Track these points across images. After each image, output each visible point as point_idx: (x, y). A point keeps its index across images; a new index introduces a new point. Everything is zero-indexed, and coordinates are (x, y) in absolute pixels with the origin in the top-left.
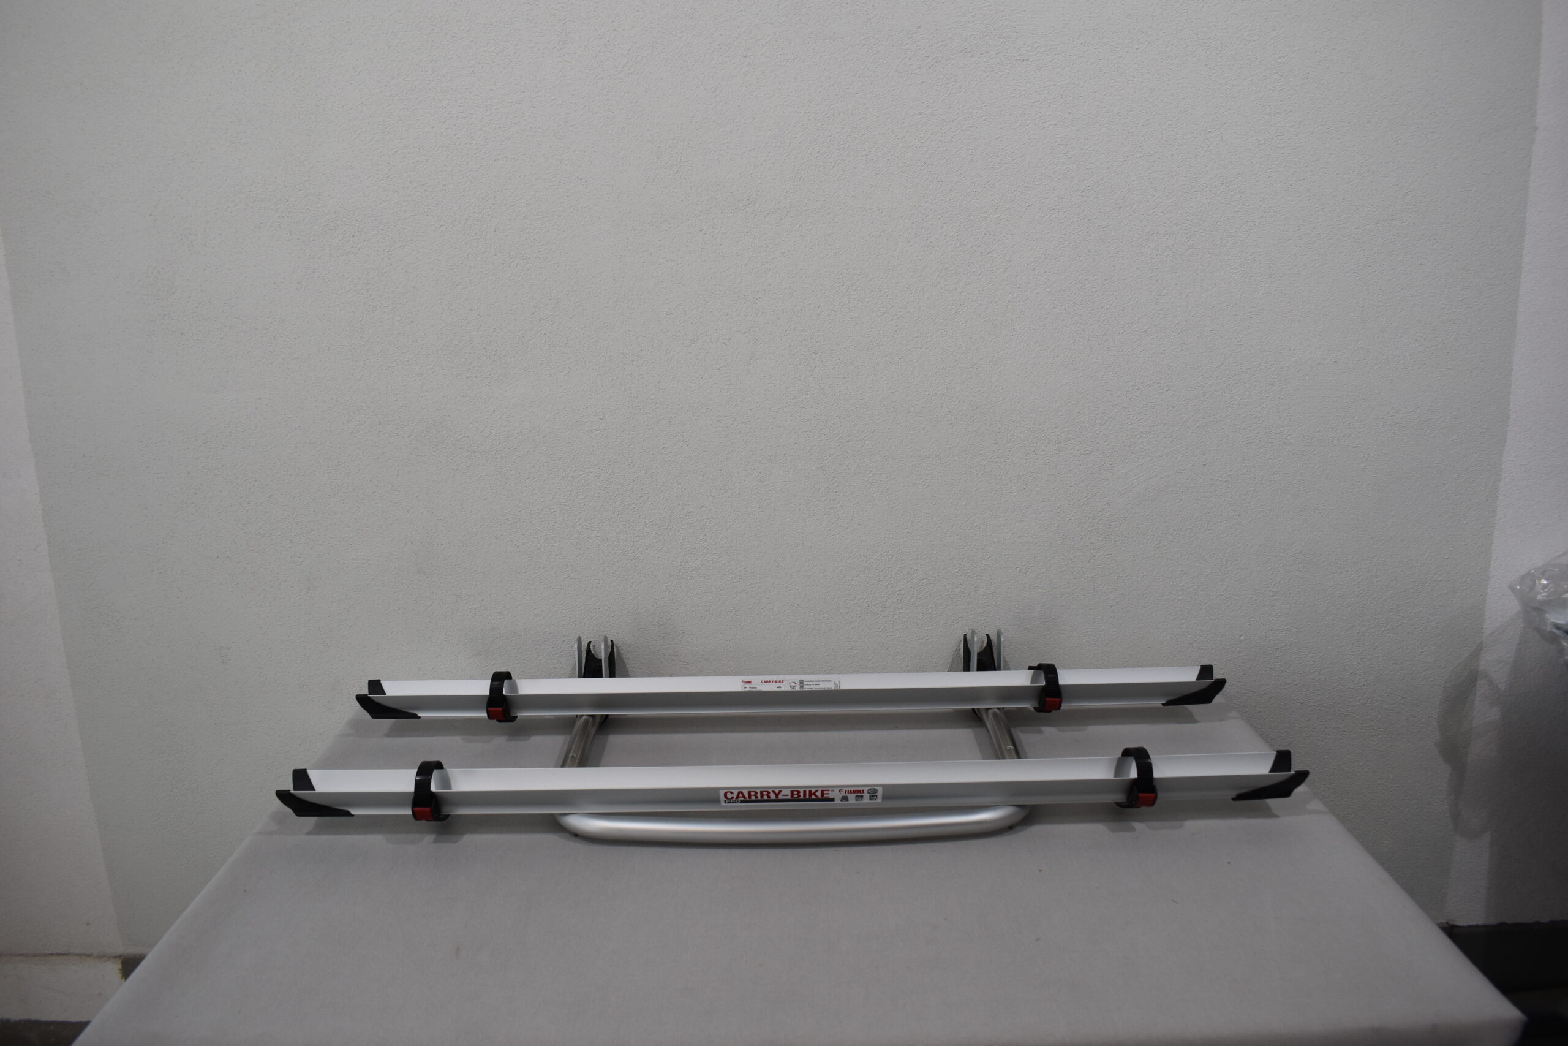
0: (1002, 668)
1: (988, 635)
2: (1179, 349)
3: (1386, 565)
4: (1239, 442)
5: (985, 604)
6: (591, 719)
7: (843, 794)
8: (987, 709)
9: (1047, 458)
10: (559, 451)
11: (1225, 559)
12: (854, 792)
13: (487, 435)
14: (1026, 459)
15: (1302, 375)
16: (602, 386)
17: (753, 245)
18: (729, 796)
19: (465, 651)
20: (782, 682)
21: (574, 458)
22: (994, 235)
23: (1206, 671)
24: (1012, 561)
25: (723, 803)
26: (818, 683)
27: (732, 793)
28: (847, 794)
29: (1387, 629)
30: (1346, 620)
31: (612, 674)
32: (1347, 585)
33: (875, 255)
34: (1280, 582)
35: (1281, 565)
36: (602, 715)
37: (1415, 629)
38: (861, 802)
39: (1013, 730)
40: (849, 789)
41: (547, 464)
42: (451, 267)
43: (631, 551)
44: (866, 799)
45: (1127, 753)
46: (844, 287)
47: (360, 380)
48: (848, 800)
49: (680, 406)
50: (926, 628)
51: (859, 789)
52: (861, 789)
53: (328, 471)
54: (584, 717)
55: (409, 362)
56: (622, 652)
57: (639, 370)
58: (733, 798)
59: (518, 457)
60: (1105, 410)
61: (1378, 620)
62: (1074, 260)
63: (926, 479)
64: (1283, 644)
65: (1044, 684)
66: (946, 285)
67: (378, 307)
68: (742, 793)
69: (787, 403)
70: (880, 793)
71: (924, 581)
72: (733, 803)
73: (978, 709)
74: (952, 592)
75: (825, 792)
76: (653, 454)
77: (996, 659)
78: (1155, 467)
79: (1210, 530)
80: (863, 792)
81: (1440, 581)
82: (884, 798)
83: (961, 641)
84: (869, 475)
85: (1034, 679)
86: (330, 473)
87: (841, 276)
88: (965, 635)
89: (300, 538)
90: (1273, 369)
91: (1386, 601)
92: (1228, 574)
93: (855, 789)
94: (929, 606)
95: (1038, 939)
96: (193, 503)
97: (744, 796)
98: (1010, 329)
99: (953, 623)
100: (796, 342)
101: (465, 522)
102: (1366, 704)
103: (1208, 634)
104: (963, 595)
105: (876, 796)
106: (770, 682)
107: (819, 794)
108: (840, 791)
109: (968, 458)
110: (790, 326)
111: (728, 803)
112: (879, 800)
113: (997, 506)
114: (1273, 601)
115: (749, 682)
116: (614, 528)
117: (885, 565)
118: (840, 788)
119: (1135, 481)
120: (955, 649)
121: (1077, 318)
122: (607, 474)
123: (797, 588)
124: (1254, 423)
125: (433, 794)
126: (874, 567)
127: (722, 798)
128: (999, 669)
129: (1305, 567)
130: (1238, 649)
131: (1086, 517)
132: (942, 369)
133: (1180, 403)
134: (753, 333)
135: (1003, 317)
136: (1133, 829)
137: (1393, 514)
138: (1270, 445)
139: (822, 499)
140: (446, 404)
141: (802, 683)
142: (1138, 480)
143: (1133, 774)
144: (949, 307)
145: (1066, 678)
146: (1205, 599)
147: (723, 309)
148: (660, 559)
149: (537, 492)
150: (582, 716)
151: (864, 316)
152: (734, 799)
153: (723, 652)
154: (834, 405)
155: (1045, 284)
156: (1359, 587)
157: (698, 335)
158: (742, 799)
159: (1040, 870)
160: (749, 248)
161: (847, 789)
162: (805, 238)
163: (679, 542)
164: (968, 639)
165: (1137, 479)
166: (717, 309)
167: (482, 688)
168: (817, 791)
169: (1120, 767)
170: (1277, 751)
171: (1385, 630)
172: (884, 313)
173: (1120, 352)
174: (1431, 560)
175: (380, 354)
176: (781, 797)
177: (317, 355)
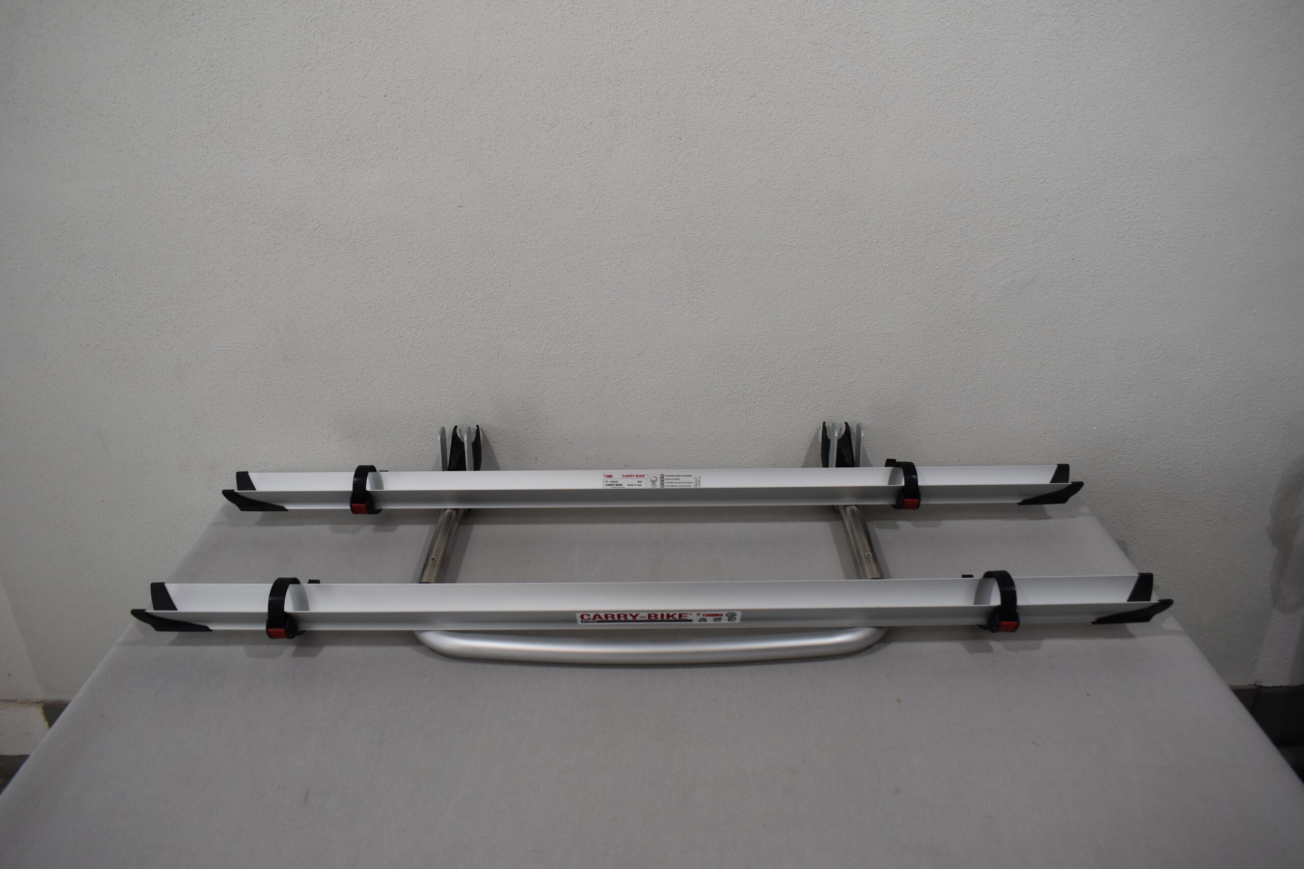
0: (861, 465)
1: (846, 423)
2: (1057, 140)
3: (1241, 361)
4: (1110, 237)
5: (845, 393)
6: (454, 513)
7: (702, 616)
8: (845, 506)
9: (916, 250)
10: (418, 240)
11: (1085, 352)
12: (712, 615)
13: (344, 223)
14: (893, 251)
15: (1181, 170)
16: (459, 172)
17: (615, 22)
18: (586, 617)
19: (335, 434)
20: (643, 476)
21: (433, 247)
22: (872, 14)
23: (1062, 471)
24: (873, 352)
25: (580, 623)
26: (678, 478)
27: (588, 615)
28: (705, 617)
29: (1235, 422)
30: (1196, 413)
31: (477, 467)
32: (1201, 379)
33: (745, 34)
34: (1136, 375)
35: (1139, 360)
36: (465, 509)
37: (1261, 422)
38: (719, 622)
39: (868, 524)
40: (708, 613)
41: (407, 252)
42: (297, 47)
43: (494, 339)
44: (725, 620)
45: (988, 575)
46: (712, 68)
47: (212, 167)
48: (706, 621)
49: (540, 193)
50: (786, 415)
51: (718, 613)
52: (720, 613)
53: (188, 260)
54: (448, 511)
55: (261, 149)
56: (488, 436)
57: (497, 156)
58: (589, 619)
59: (377, 245)
60: (976, 202)
61: (1227, 414)
62: (955, 42)
63: (791, 270)
64: (1133, 435)
65: (903, 484)
66: (819, 67)
67: (224, 90)
68: (599, 615)
69: (650, 190)
70: (738, 617)
71: (786, 370)
72: (590, 622)
73: (837, 506)
74: (813, 381)
75: (683, 615)
76: (513, 243)
77: (854, 454)
78: (1023, 261)
79: (1073, 324)
80: (722, 615)
81: (1292, 378)
82: (743, 619)
83: (820, 428)
84: (733, 265)
85: (892, 478)
86: (190, 261)
87: (708, 57)
88: (824, 423)
89: (166, 327)
90: (1152, 162)
91: (1237, 396)
92: (1086, 367)
93: (713, 613)
94: (790, 395)
95: (898, 790)
96: (58, 292)
97: (600, 617)
98: (884, 115)
99: (813, 411)
100: (660, 127)
101: (328, 310)
102: (1205, 491)
103: (1061, 424)
104: (824, 384)
105: (735, 618)
106: (631, 476)
107: (677, 617)
108: (698, 614)
109: (834, 249)
110: (654, 109)
111: (585, 622)
112: (738, 621)
113: (862, 297)
114: (1127, 394)
115: (610, 476)
116: (476, 317)
117: (747, 355)
118: (698, 612)
119: (1002, 274)
120: (814, 435)
121: (954, 104)
122: (467, 263)
123: (659, 375)
124: (1127, 218)
125: (288, 615)
126: (736, 356)
127: (579, 619)
128: (858, 466)
129: (1162, 362)
130: (1089, 439)
131: (950, 309)
132: (812, 157)
133: (1053, 196)
134: (615, 117)
135: (876, 102)
136: (990, 650)
137: (1255, 311)
138: (1141, 241)
139: (685, 288)
140: (301, 192)
141: (663, 477)
142: (1004, 274)
143: (995, 600)
144: (821, 90)
145: (926, 479)
146: (1061, 391)
147: (584, 91)
148: (523, 347)
149: (397, 280)
150: (446, 509)
151: (731, 100)
152: (591, 620)
153: (587, 436)
154: (699, 193)
155: (922, 68)
156: (1212, 382)
157: (557, 118)
158: (599, 619)
159: (899, 701)
160: (610, 26)
161: (704, 613)
162: (670, 15)
163: (542, 330)
164: (826, 426)
165: (1004, 272)
166: (577, 92)
167: (345, 483)
168: (674, 614)
169: (981, 591)
170: (1139, 574)
171: (1232, 423)
172: (752, 97)
173: (996, 142)
174: (1285, 357)
175: (231, 140)
176: (638, 618)
177: (166, 141)
